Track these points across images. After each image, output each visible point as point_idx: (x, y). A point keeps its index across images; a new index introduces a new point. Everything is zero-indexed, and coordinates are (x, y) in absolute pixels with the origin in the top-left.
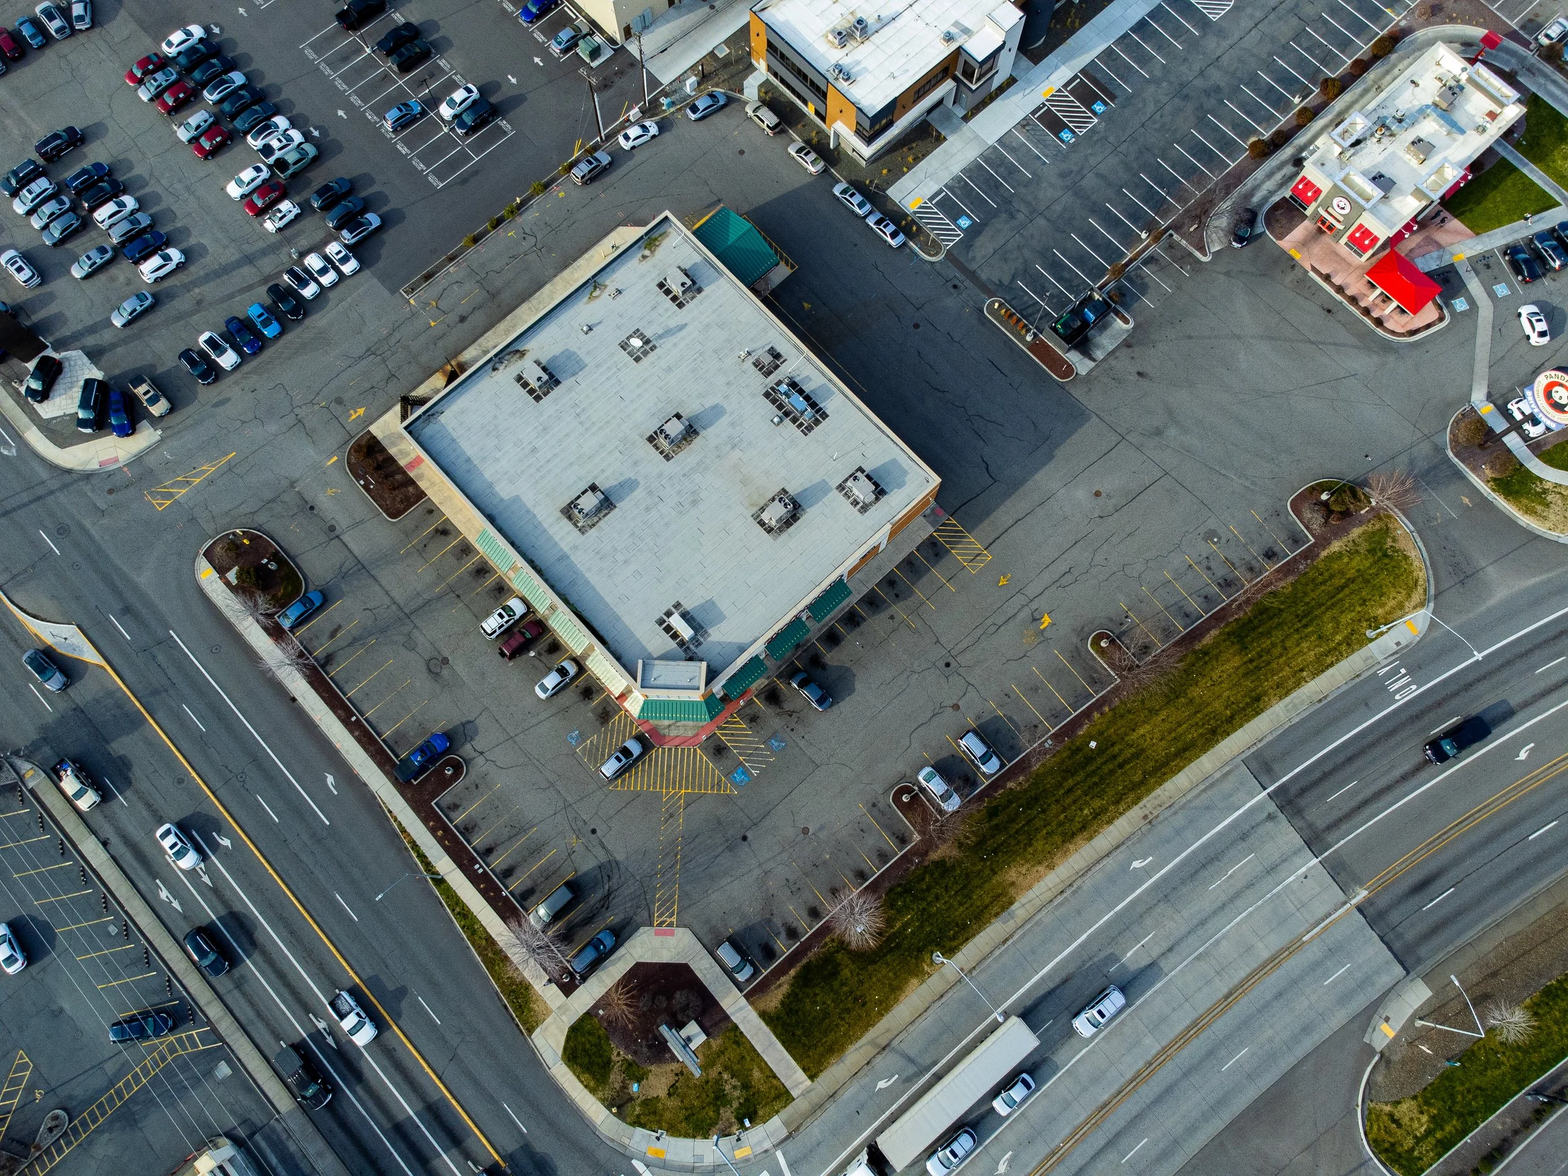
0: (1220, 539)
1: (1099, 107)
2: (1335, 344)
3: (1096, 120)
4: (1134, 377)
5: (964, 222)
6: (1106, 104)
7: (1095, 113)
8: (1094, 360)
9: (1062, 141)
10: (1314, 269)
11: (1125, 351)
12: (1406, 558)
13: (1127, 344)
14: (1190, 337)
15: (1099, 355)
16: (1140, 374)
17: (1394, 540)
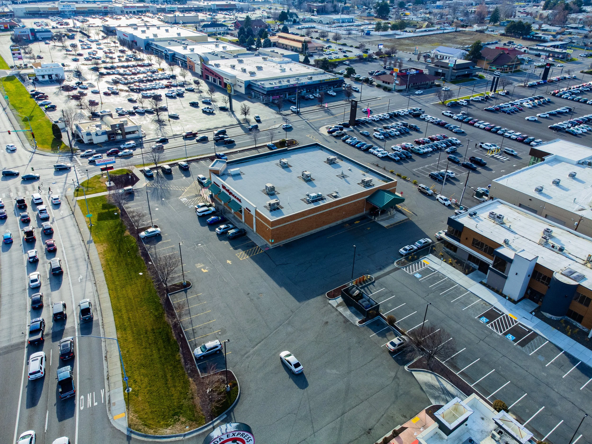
0: (220, 335)
1: (510, 337)
2: (341, 429)
3: (500, 334)
4: (325, 319)
5: (418, 276)
6: (515, 341)
7: (506, 334)
8: (337, 306)
9: (480, 317)
10: (403, 429)
11: (342, 319)
12: (167, 426)
13: (346, 321)
14: (349, 349)
15: (340, 309)
16: (327, 323)
17: (183, 423)
